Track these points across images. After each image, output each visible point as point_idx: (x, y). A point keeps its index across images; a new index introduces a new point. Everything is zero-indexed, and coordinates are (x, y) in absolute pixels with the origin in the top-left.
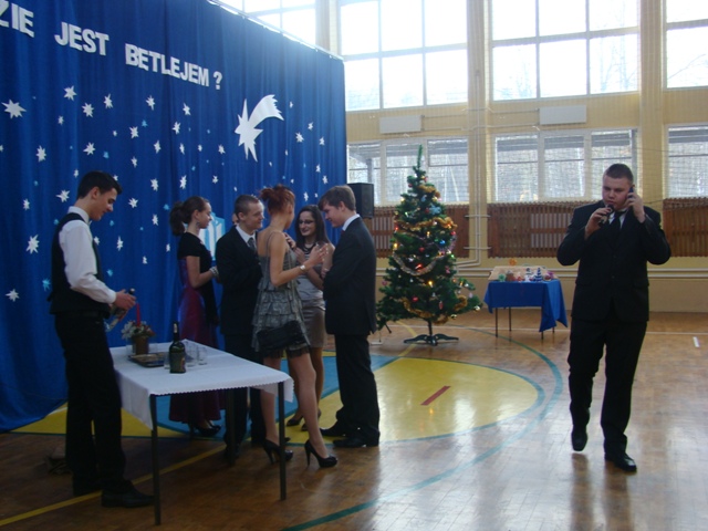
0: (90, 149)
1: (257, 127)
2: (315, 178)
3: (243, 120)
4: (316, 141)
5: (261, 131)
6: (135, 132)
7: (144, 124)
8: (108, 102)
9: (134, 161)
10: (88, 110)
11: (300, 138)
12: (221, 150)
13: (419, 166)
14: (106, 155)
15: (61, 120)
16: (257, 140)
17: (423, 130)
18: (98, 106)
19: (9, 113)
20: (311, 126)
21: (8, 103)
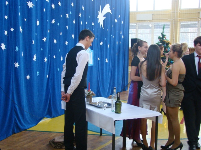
0: (53, 22)
1: (104, 16)
2: (120, 36)
3: (100, 13)
4: (121, 22)
5: (105, 17)
6: (67, 16)
7: (70, 13)
8: (60, 4)
9: (67, 27)
10: (53, 6)
11: (116, 21)
12: (93, 24)
13: (163, 33)
14: (58, 24)
15: (44, 10)
16: (104, 21)
17: (153, 19)
18: (57, 5)
19: (29, 6)
20: (119, 17)
21: (28, 2)
